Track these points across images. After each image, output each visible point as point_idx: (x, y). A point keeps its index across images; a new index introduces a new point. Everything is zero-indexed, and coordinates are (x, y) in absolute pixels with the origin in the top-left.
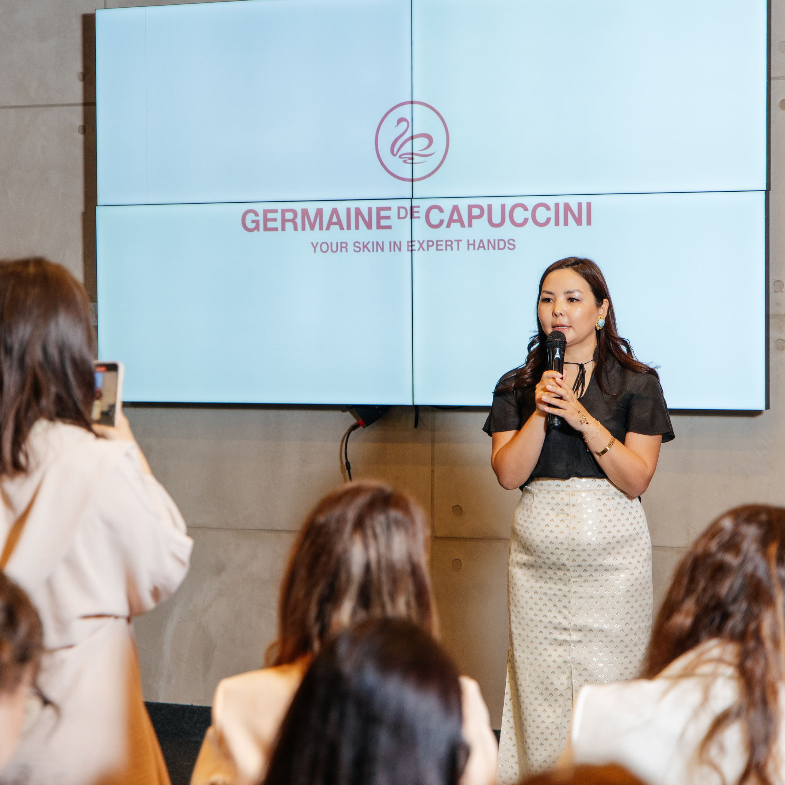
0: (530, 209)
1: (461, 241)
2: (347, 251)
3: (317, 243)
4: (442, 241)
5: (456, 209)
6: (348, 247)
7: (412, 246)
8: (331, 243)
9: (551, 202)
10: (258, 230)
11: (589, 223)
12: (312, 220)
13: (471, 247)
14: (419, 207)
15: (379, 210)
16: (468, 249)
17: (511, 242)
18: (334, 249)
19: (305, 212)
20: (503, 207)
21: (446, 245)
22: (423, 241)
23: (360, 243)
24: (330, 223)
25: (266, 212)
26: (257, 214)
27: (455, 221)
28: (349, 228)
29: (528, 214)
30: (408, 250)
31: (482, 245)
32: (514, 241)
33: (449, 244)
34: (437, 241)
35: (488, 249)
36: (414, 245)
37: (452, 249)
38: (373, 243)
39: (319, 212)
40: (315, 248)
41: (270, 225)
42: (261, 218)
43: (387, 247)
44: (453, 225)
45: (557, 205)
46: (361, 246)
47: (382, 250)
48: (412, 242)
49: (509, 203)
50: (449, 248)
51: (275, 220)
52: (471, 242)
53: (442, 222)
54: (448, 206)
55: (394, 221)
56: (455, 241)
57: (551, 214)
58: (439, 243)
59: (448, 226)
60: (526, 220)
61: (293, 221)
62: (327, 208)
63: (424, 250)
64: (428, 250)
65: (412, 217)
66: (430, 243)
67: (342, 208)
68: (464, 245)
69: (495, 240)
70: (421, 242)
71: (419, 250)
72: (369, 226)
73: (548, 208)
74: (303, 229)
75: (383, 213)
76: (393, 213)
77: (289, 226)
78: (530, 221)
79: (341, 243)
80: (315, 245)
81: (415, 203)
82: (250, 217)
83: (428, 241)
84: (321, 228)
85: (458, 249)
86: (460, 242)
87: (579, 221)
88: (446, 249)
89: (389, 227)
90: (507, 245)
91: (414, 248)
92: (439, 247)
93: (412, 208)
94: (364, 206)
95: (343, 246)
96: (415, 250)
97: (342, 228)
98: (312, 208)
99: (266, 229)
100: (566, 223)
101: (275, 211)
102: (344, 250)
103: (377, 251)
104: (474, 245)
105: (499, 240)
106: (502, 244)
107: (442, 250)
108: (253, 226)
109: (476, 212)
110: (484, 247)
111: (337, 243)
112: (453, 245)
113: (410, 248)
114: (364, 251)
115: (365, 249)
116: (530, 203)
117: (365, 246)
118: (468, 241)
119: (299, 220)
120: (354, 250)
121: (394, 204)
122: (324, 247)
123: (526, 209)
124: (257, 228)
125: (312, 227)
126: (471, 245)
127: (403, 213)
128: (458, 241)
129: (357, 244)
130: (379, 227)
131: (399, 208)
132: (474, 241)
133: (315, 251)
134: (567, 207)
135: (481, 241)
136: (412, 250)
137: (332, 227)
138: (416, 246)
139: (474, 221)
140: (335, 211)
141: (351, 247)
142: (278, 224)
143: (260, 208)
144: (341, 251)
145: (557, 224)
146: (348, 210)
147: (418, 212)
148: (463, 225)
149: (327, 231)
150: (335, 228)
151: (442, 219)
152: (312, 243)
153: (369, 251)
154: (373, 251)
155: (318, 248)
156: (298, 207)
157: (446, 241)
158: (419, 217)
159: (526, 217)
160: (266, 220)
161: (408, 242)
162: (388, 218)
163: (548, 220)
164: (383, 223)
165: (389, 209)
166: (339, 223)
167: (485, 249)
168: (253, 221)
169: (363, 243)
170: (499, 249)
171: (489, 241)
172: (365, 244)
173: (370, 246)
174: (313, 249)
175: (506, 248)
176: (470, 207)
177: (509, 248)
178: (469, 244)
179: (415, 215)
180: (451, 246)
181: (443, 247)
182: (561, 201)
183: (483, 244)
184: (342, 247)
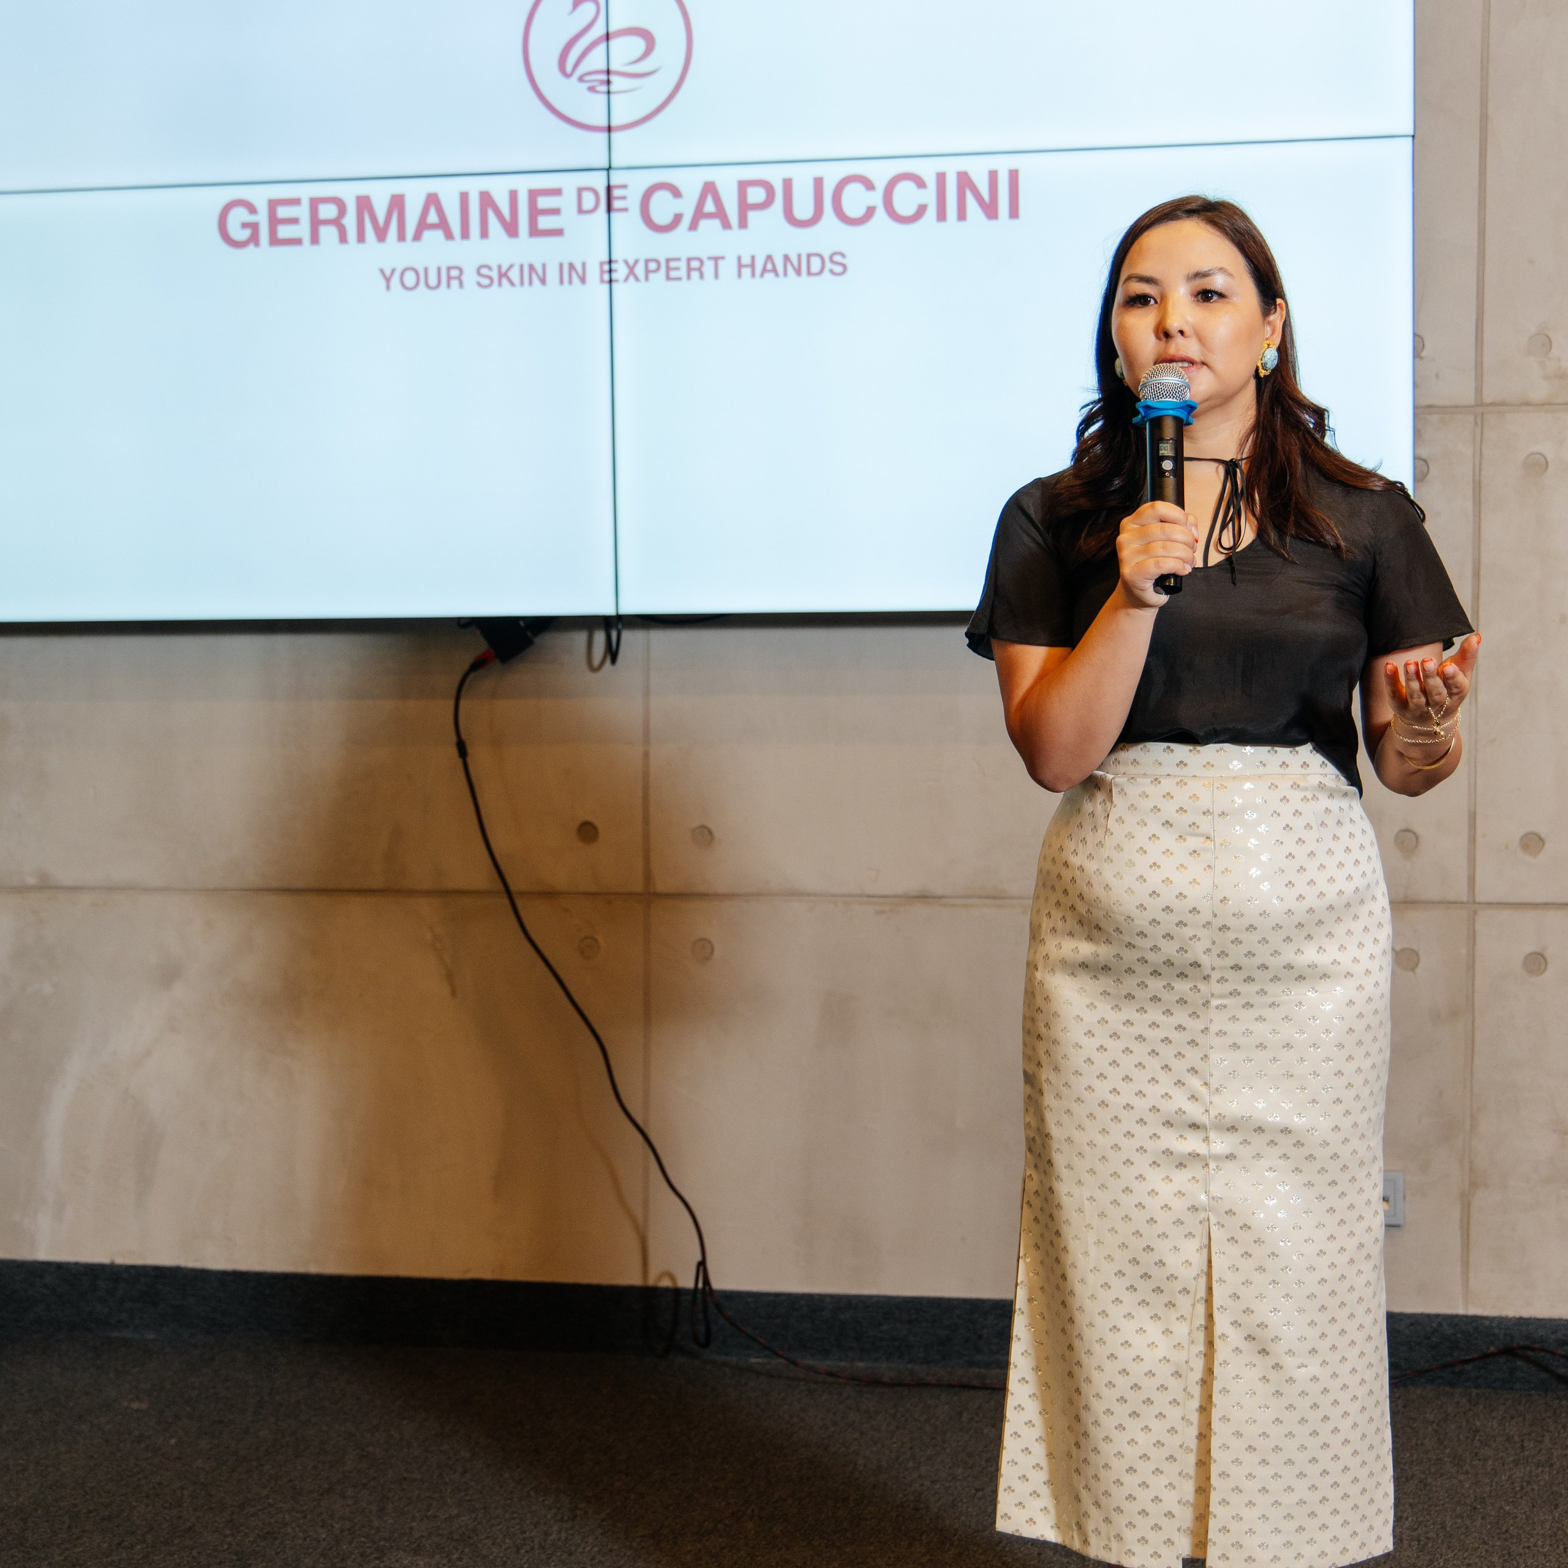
0: (880, 185)
1: (723, 258)
2: (461, 285)
3: (393, 271)
4: (678, 259)
5: (710, 189)
6: (464, 278)
7: (610, 271)
8: (426, 270)
9: (927, 170)
10: (257, 244)
11: (1014, 213)
12: (381, 219)
13: (746, 272)
14: (624, 187)
15: (534, 195)
16: (740, 275)
17: (837, 258)
18: (433, 281)
19: (364, 204)
20: (818, 183)
21: (689, 269)
22: (636, 262)
23: (490, 268)
24: (423, 226)
25: (273, 204)
26: (252, 210)
27: (710, 216)
28: (465, 234)
29: (876, 198)
30: (602, 281)
31: (770, 267)
32: (843, 255)
33: (694, 267)
34: (668, 261)
35: (785, 274)
36: (616, 271)
37: (702, 276)
38: (522, 267)
39: (397, 203)
40: (388, 280)
41: (284, 232)
42: (262, 218)
43: (552, 275)
44: (704, 224)
45: (941, 178)
46: (495, 275)
47: (543, 281)
48: (610, 262)
49: (832, 175)
50: (695, 275)
51: (294, 221)
52: (746, 260)
53: (678, 219)
54: (691, 183)
55: (568, 219)
56: (710, 258)
57: (929, 196)
58: (672, 264)
59: (693, 226)
60: (870, 212)
61: (337, 222)
62: (415, 195)
63: (637, 279)
64: (647, 278)
65: (609, 209)
66: (651, 266)
67: (449, 192)
68: (728, 267)
69: (799, 256)
70: (631, 263)
71: (626, 279)
72: (511, 229)
73: (920, 183)
74: (361, 238)
75: (543, 202)
76: (567, 202)
77: (328, 233)
78: (880, 212)
79: (449, 269)
80: (388, 273)
81: (617, 178)
82: (238, 216)
83: (647, 261)
84: (401, 237)
85: (716, 276)
86: (721, 263)
87: (990, 210)
88: (689, 277)
89: (558, 232)
90: (829, 265)
91: (614, 276)
92: (673, 274)
93: (609, 189)
94: (499, 190)
95: (452, 276)
96: (617, 281)
97: (449, 236)
98: (380, 196)
99: (275, 241)
100: (962, 216)
101: (296, 202)
102: (455, 283)
103: (531, 283)
104: (752, 266)
105: (809, 256)
106: (816, 264)
107: (679, 279)
108: (245, 234)
109: (756, 195)
110: (774, 270)
111: (439, 270)
112: (704, 269)
113: (606, 277)
114: (500, 284)
115: (504, 281)
116: (880, 174)
117: (503, 275)
118: (739, 259)
119: (350, 221)
120: (479, 284)
121: (569, 183)
122: (410, 280)
123: (869, 185)
124: (254, 239)
125: (381, 235)
126: (746, 266)
127: (588, 200)
128: (716, 259)
129: (484, 271)
130: (535, 231)
131: (580, 191)
132: (753, 258)
133: (388, 287)
134: (965, 181)
135: (769, 258)
136: (611, 281)
137: (427, 234)
138: (621, 271)
139: (752, 215)
140: (432, 200)
141: (470, 277)
142: (303, 230)
143: (260, 197)
144: (449, 286)
145: (942, 216)
146: (464, 198)
147: (624, 198)
148: (726, 225)
149: (417, 244)
150: (433, 237)
151: (678, 211)
152: (382, 271)
153: (512, 284)
154: (522, 283)
155: (395, 280)
156: (349, 193)
157: (689, 260)
158: (625, 210)
159: (871, 204)
160: (274, 222)
161: (602, 264)
162: (556, 212)
163: (921, 210)
164: (544, 222)
165: (557, 192)
166: (443, 225)
167: (777, 275)
168: (245, 225)
169: (500, 267)
170: (809, 273)
171: (787, 258)
172: (504, 269)
173: (514, 274)
174: (383, 283)
175: (826, 272)
176: (743, 186)
177: (832, 272)
178: (740, 266)
179: (616, 204)
180: (700, 270)
181: (683, 273)
182: (952, 168)
183: (773, 264)
184: (449, 278)
